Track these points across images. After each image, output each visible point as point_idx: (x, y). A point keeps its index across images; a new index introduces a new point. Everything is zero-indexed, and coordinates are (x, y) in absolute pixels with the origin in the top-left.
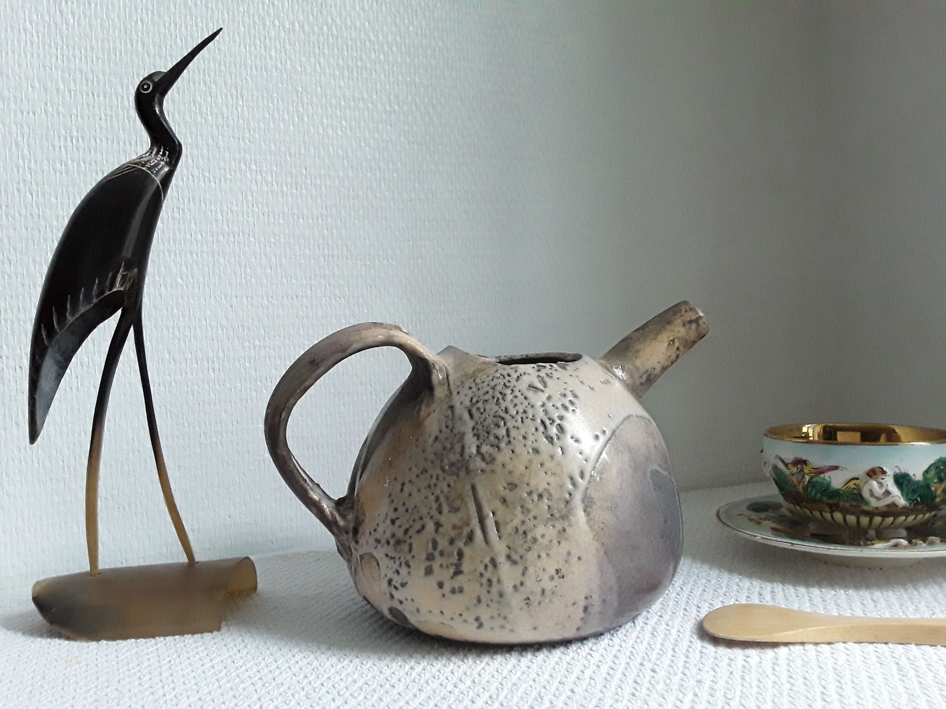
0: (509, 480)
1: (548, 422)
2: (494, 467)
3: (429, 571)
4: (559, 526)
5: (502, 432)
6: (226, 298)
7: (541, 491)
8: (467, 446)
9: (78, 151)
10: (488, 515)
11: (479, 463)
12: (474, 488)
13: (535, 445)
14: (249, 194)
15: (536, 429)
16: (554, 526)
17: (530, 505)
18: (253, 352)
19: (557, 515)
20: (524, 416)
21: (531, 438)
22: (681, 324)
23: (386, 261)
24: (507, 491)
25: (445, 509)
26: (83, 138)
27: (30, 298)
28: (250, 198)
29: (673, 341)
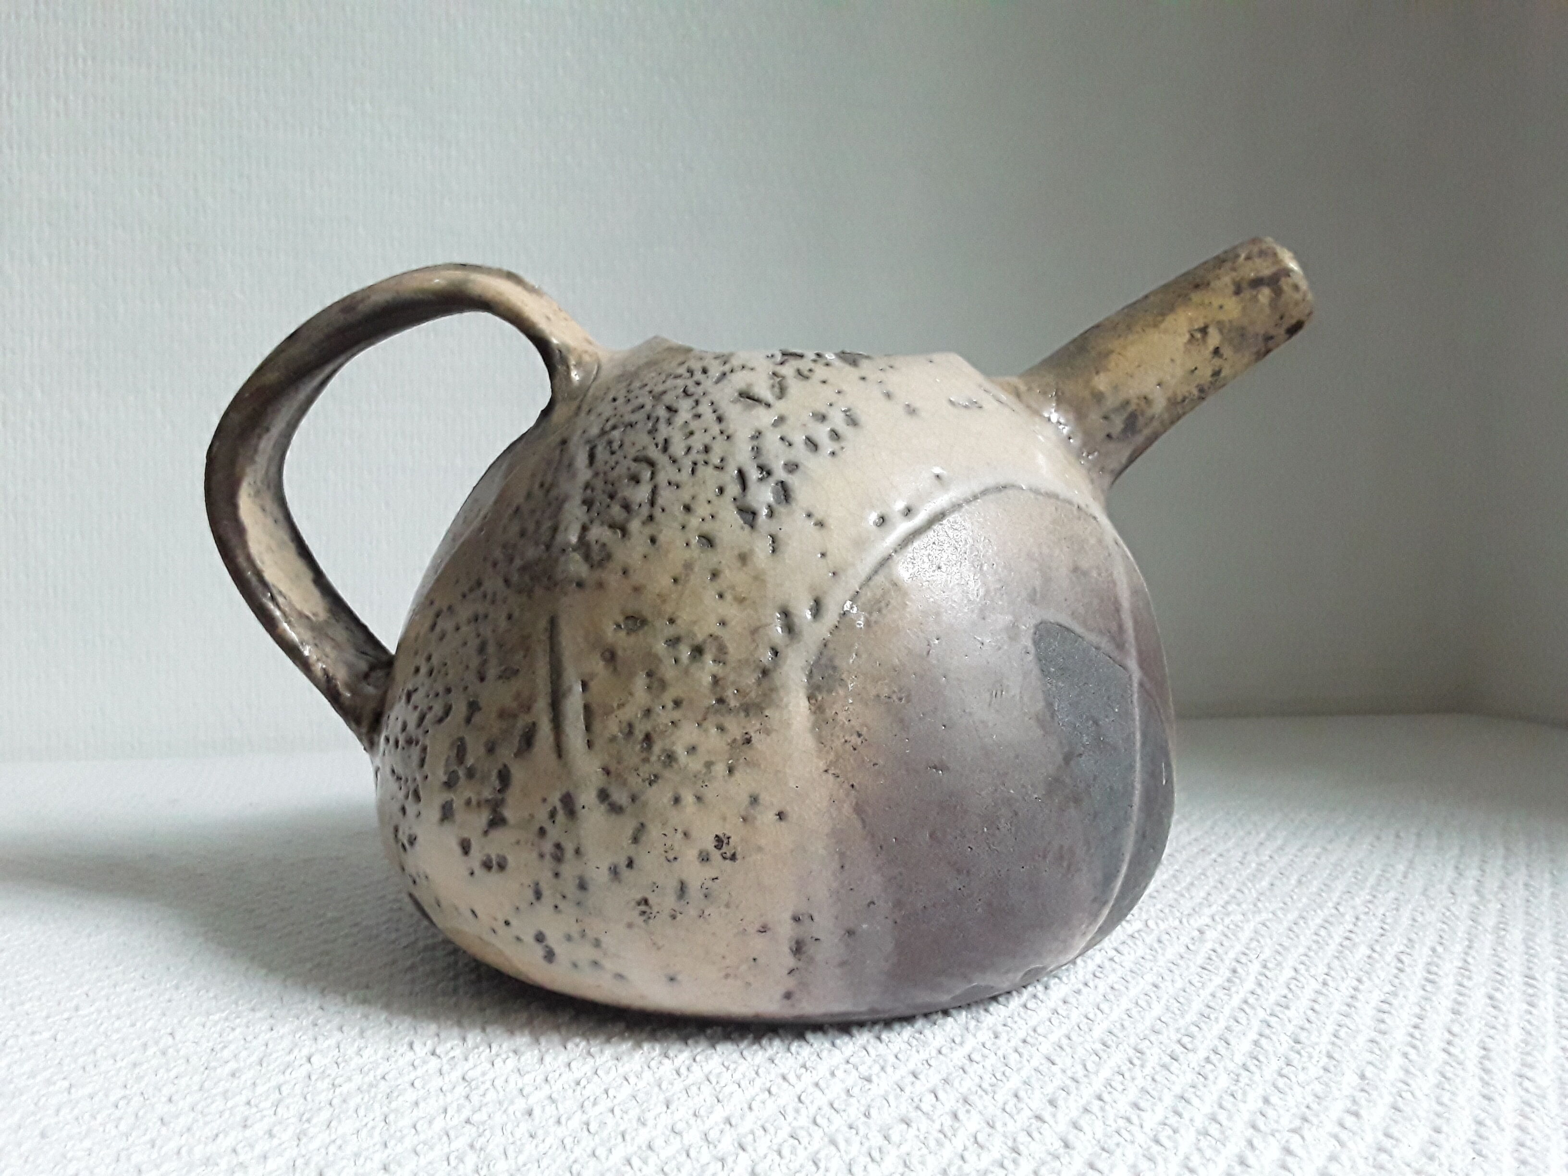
0: (632, 606)
1: (754, 475)
2: (604, 575)
3: (447, 813)
4: (735, 728)
5: (642, 493)
7: (700, 638)
8: (562, 527)
10: (570, 689)
11: (576, 566)
12: (553, 622)
13: (707, 527)
15: (721, 490)
16: (721, 728)
17: (669, 671)
19: (733, 703)
20: (700, 458)
21: (702, 510)
22: (1232, 288)
24: (622, 634)
25: (492, 672)
29: (1204, 330)
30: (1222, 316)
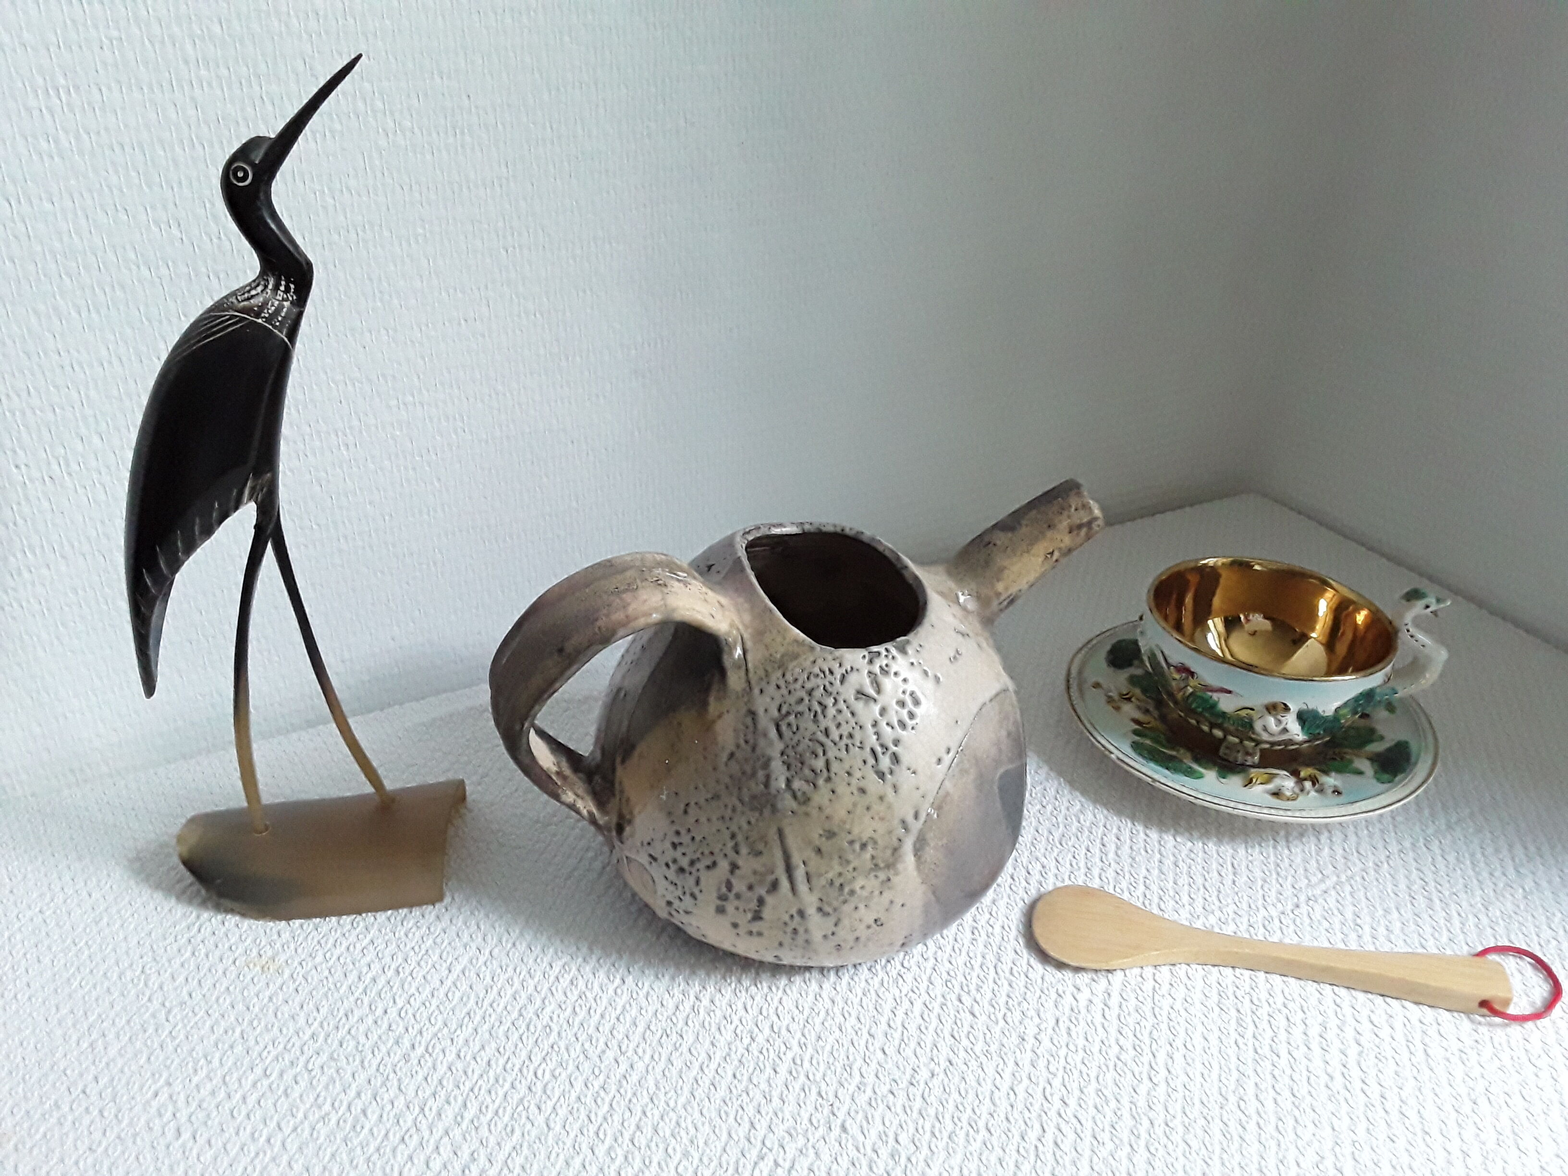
0: (827, 827)
1: (879, 749)
2: (809, 809)
3: (721, 910)
4: (882, 876)
5: (820, 764)
7: (864, 840)
8: (773, 777)
10: (798, 866)
11: (788, 802)
12: (781, 833)
13: (862, 784)
14: (375, 155)
15: (865, 762)
16: (876, 876)
17: (851, 857)
19: (882, 865)
20: (849, 742)
21: (858, 774)
24: (824, 839)
25: (744, 850)
26: (77, 88)
27: (43, 373)
28: (377, 162)
29: (1052, 553)
30: (1062, 545)
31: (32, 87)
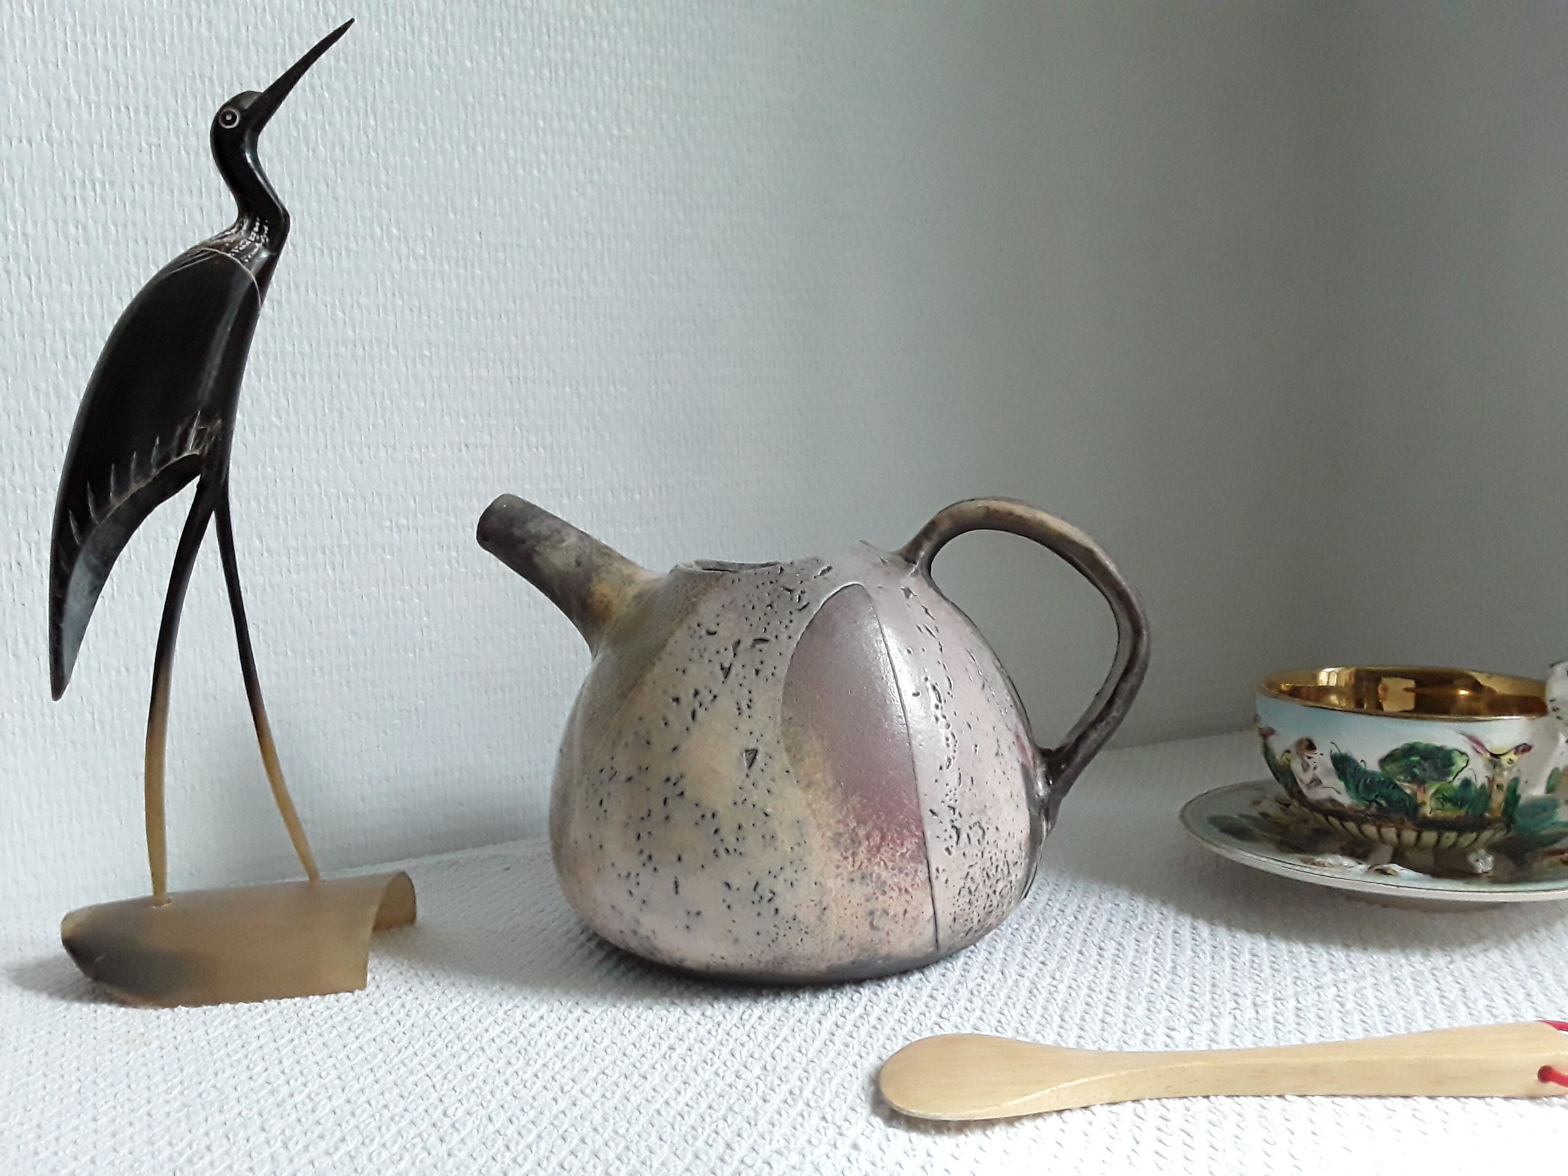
6: (351, 450)
9: (104, 203)
14: (387, 276)
18: (396, 536)
23: (611, 388)
26: (112, 184)
27: (32, 453)
28: (388, 283)
31: (70, 178)
